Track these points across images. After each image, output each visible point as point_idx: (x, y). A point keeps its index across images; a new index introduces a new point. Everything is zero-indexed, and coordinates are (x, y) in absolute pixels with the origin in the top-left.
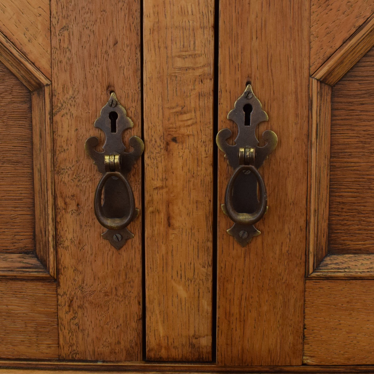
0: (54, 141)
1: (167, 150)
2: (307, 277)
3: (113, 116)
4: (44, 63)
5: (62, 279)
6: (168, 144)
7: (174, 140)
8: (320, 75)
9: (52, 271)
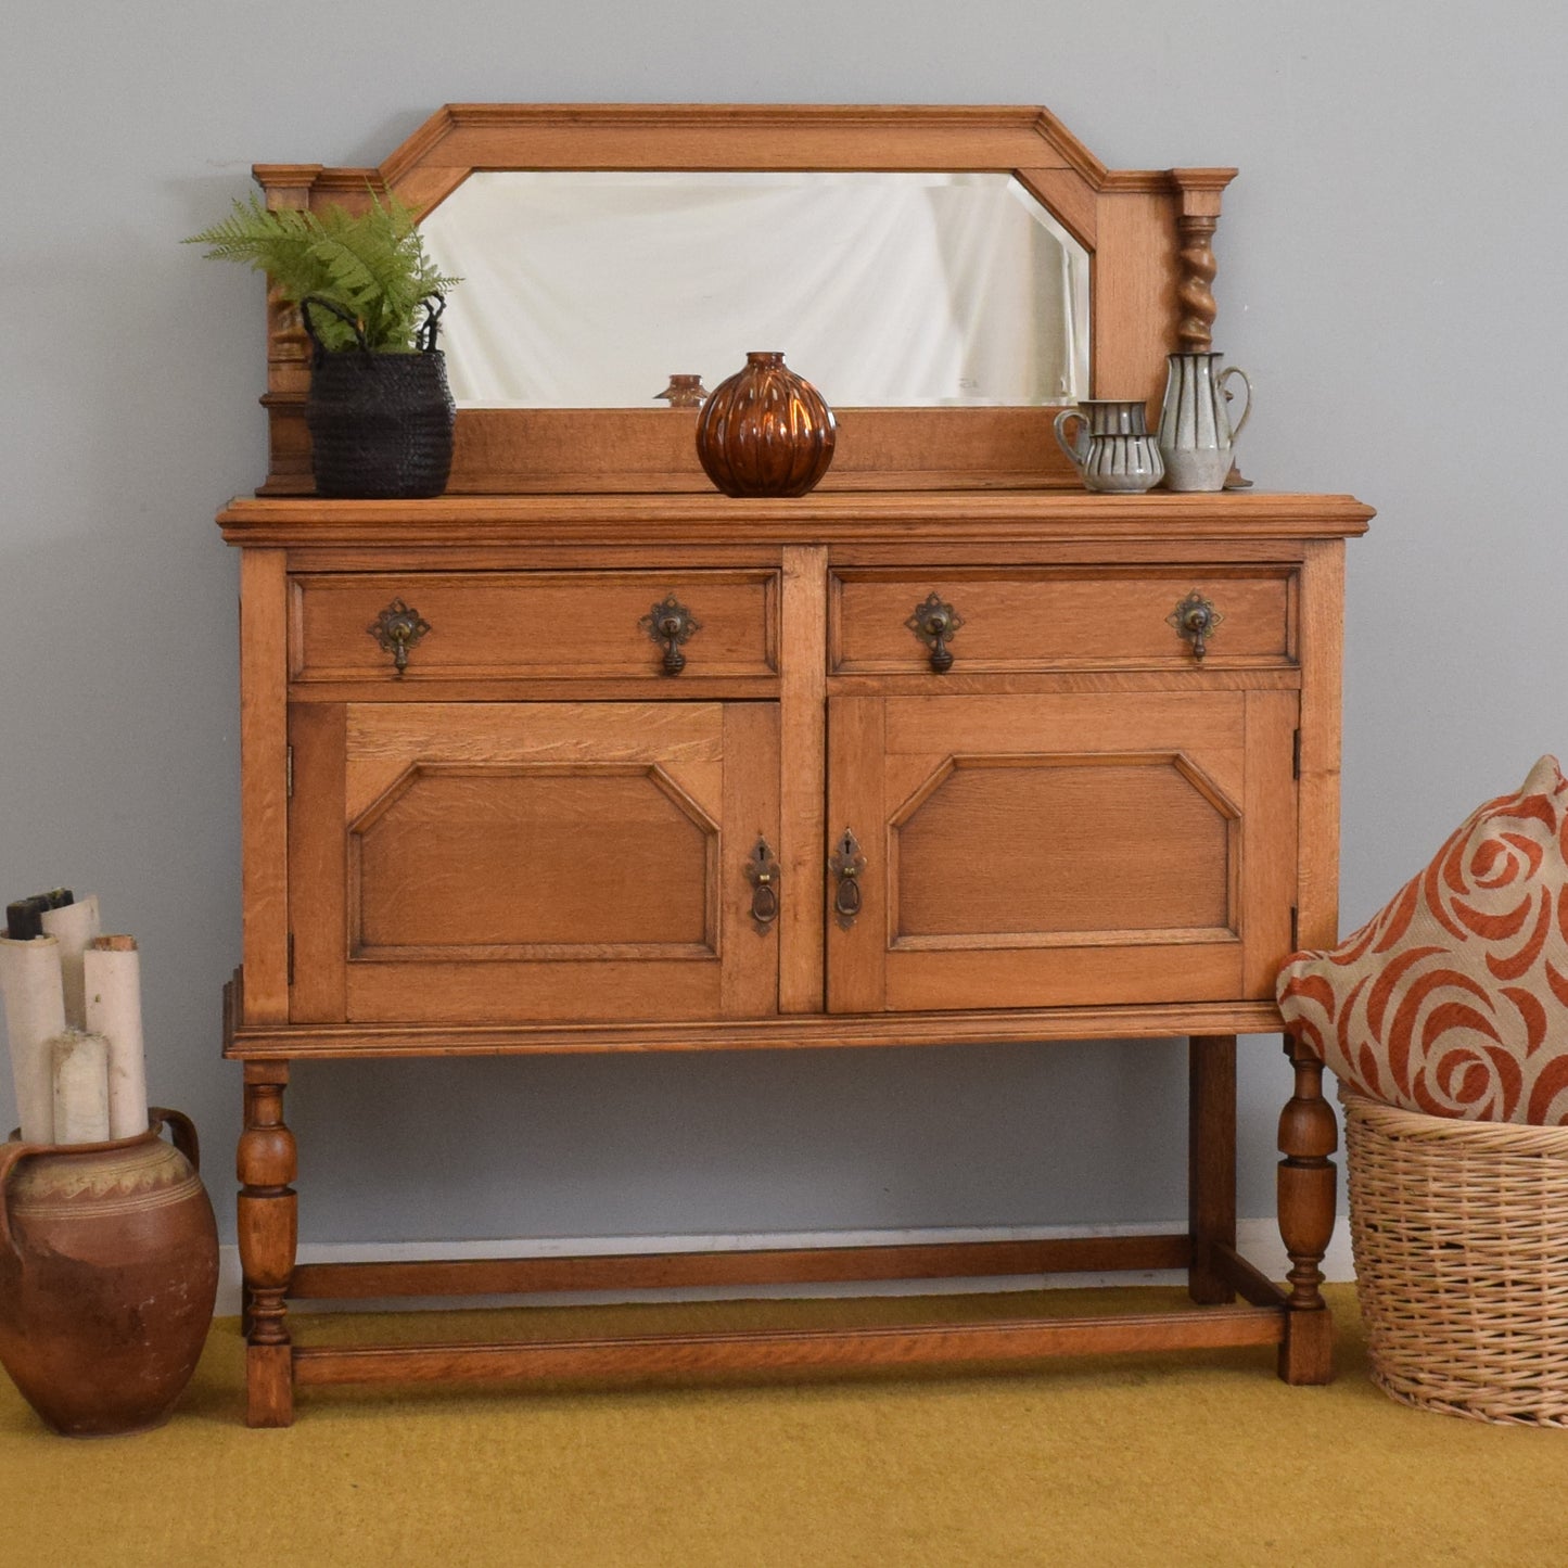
0: (723, 866)
1: (795, 869)
2: (886, 951)
3: (762, 850)
4: (718, 817)
5: (724, 959)
6: (795, 866)
7: (800, 864)
8: (891, 822)
9: (718, 953)
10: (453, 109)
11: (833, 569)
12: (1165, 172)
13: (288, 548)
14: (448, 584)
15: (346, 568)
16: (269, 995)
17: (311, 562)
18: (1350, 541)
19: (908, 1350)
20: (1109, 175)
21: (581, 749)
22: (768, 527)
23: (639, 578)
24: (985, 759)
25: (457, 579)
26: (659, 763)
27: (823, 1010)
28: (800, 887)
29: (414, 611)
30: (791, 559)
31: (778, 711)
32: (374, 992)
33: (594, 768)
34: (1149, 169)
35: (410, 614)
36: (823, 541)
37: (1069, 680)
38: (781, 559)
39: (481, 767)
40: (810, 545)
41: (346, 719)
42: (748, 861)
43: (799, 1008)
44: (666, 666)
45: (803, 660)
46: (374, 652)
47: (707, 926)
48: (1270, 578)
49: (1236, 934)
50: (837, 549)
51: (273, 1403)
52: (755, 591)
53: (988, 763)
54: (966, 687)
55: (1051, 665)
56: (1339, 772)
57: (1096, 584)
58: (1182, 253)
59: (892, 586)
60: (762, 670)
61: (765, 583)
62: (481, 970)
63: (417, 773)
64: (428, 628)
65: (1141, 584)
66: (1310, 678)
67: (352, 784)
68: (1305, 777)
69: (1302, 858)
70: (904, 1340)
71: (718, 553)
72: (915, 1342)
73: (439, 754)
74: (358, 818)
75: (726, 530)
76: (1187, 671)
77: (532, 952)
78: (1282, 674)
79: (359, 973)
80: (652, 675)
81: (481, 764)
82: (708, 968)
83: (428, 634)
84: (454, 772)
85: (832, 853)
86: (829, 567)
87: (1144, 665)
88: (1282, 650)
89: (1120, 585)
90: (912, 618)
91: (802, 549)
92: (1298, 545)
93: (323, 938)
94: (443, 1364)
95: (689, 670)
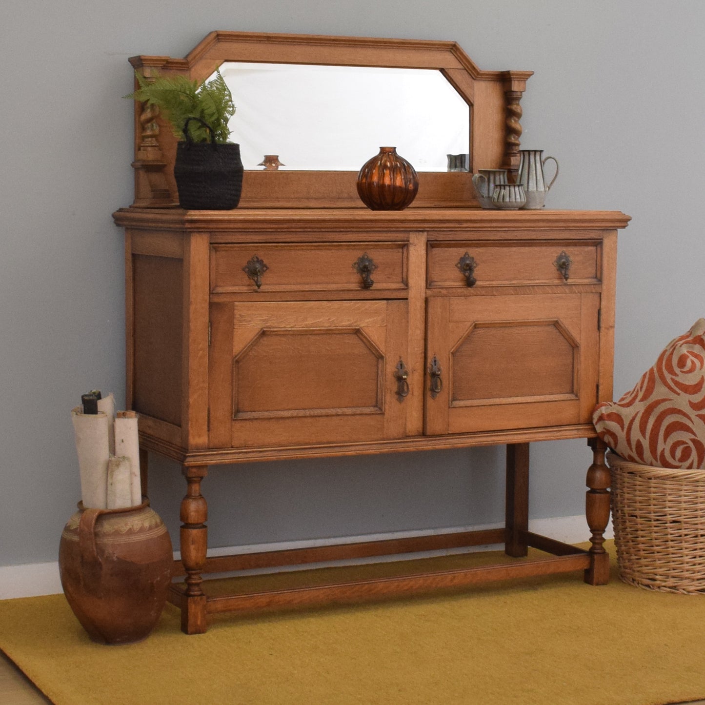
0: (385, 372)
2: (449, 407)
3: (401, 365)
4: (384, 351)
5: (386, 413)
6: (413, 371)
7: (415, 370)
8: (451, 351)
9: (383, 411)
10: (218, 33)
11: (430, 242)
12: (502, 72)
13: (211, 232)
14: (277, 249)
15: (234, 241)
16: (200, 436)
17: (220, 238)
18: (619, 230)
19: (452, 580)
20: (480, 72)
21: (330, 322)
22: (406, 224)
23: (354, 245)
24: (487, 323)
25: (281, 246)
26: (361, 328)
27: (423, 434)
28: (415, 380)
29: (262, 261)
30: (413, 238)
31: (407, 304)
32: (243, 433)
33: (336, 330)
34: (495, 70)
35: (261, 262)
36: (426, 229)
37: (518, 289)
38: (409, 237)
39: (290, 330)
40: (420, 231)
41: (234, 310)
42: (396, 370)
43: (413, 434)
44: (365, 285)
45: (417, 281)
46: (246, 279)
47: (378, 400)
48: (591, 246)
49: (577, 396)
50: (431, 233)
51: (199, 623)
52: (399, 252)
53: (487, 326)
54: (479, 293)
55: (511, 283)
56: (614, 327)
57: (527, 248)
58: (509, 107)
59: (451, 249)
60: (402, 286)
61: (402, 248)
62: (287, 421)
63: (263, 333)
64: (267, 268)
65: (544, 248)
66: (604, 287)
67: (236, 339)
68: (602, 329)
69: (601, 363)
70: (450, 577)
71: (384, 234)
72: (454, 577)
73: (272, 324)
74: (238, 354)
75: (390, 225)
76: (561, 285)
77: (308, 412)
78: (595, 286)
79: (238, 425)
80: (359, 289)
81: (290, 329)
82: (379, 417)
83: (267, 271)
84: (279, 333)
85: (429, 365)
86: (428, 241)
87: (545, 283)
88: (595, 276)
89: (536, 249)
90: (459, 263)
91: (417, 233)
92: (601, 232)
93: (222, 410)
94: (268, 600)
95: (375, 286)
